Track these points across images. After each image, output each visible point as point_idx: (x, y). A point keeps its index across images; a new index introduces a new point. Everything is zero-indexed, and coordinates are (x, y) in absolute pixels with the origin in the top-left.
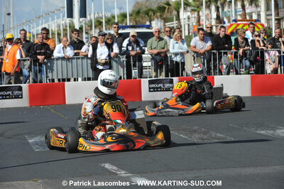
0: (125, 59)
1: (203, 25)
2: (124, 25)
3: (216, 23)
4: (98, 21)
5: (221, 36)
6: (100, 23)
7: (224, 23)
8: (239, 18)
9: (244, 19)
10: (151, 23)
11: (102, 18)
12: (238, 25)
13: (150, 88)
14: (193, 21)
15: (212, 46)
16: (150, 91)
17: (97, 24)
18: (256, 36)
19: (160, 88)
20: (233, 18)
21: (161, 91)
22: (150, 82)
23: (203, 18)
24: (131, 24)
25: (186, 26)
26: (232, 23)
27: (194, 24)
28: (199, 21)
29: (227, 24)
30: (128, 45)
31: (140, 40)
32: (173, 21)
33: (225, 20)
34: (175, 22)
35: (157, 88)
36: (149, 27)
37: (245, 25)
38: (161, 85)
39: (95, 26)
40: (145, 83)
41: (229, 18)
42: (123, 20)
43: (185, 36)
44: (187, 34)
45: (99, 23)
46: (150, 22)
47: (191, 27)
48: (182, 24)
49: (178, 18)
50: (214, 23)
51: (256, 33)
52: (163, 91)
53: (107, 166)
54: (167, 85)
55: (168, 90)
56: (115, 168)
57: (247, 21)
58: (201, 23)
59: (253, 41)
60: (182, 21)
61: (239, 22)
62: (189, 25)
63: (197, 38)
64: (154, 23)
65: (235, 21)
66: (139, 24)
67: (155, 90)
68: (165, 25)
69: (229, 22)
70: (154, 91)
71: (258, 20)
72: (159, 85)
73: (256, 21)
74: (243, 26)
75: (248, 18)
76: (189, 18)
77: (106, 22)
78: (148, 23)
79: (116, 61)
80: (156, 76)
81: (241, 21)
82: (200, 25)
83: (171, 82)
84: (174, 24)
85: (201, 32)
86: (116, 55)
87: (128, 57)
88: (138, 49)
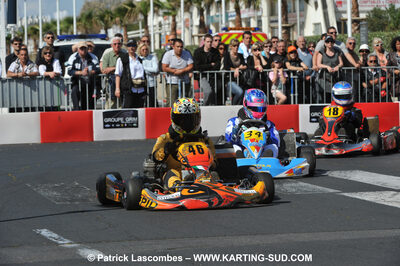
0: (70, 82)
1: (180, 35)
2: (69, 34)
3: (200, 32)
4: (32, 29)
5: (206, 50)
6: (36, 32)
7: (211, 32)
8: (231, 25)
9: (239, 27)
10: (107, 32)
11: (38, 24)
12: (231, 35)
13: (105, 123)
14: (167, 30)
15: (193, 64)
16: (105, 128)
17: (31, 32)
18: (255, 50)
19: (119, 123)
20: (224, 26)
21: (120, 127)
22: (106, 115)
23: (180, 25)
24: (79, 33)
25: (157, 37)
26: (221, 32)
27: (168, 33)
28: (174, 29)
29: (214, 34)
30: (75, 62)
31: (93, 55)
32: (138, 29)
33: (212, 28)
34: (141, 30)
35: (115, 123)
36: (105, 37)
37: (239, 35)
38: (121, 119)
39: (29, 36)
40: (97, 116)
41: (217, 26)
42: (68, 28)
43: (156, 51)
44: (157, 47)
45: (34, 32)
46: (106, 30)
47: (163, 37)
48: (151, 33)
49: (145, 25)
50: (195, 31)
51: (254, 46)
52: (124, 127)
53: (45, 232)
54: (129, 119)
55: (130, 125)
56: (55, 235)
57: (243, 29)
58: (178, 32)
59: (250, 58)
60: (151, 29)
61: (231, 32)
62: (160, 35)
63: (173, 52)
64: (111, 33)
65: (226, 29)
66: (90, 33)
67: (113, 125)
68: (126, 35)
69: (217, 31)
70: (111, 127)
71: (258, 29)
72: (118, 119)
73: (255, 29)
74: (237, 37)
75: (244, 25)
76: (160, 25)
77: (44, 30)
78: (103, 32)
79: (58, 85)
80: (114, 106)
81: (235, 29)
82: (176, 35)
83: (135, 114)
84: (140, 33)
85: (177, 44)
86: (58, 77)
87: (75, 79)
88: (90, 68)
